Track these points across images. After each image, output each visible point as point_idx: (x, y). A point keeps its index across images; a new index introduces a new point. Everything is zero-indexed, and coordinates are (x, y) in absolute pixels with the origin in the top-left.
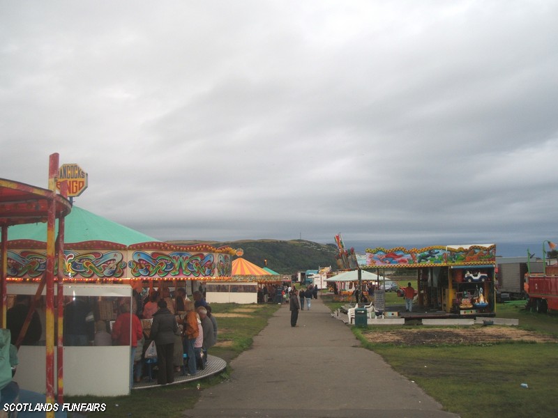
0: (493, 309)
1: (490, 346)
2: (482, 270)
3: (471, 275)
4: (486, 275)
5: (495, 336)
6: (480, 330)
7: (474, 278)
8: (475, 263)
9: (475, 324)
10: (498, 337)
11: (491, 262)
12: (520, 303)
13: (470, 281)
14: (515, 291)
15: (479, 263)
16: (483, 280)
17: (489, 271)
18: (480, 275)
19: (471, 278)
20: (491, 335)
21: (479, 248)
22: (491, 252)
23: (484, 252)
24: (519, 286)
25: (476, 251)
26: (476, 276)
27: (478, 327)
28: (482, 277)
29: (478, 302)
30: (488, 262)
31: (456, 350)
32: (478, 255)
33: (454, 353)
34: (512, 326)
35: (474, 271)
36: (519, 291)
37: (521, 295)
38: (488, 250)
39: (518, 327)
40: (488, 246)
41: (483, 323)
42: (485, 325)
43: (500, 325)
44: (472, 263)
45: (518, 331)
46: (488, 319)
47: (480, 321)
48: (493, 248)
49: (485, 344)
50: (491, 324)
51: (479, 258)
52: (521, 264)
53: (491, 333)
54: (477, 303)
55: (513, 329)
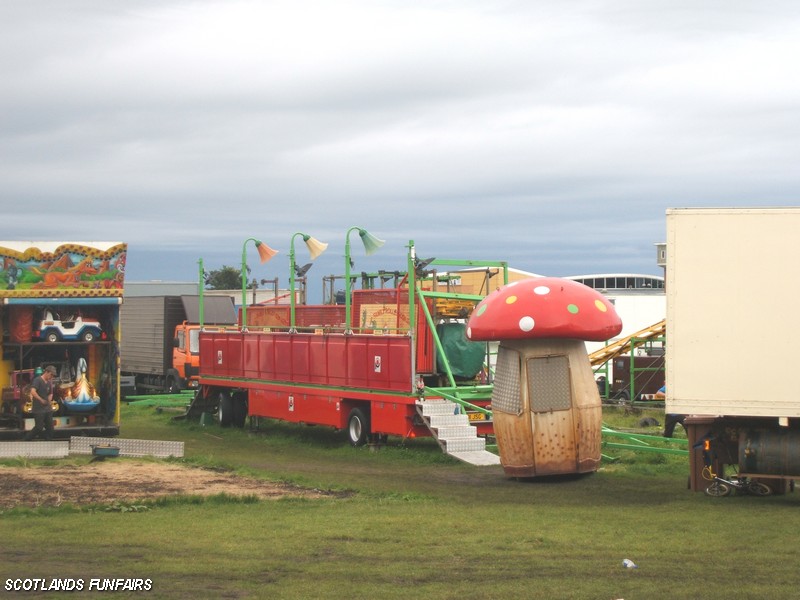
0: (112, 415)
1: (140, 510)
2: (88, 311)
3: (58, 324)
4: (96, 324)
5: (138, 486)
6: (90, 470)
7: (66, 332)
8: (71, 290)
9: (72, 456)
10: (145, 486)
11: (112, 290)
12: (168, 402)
13: (53, 339)
14: (147, 370)
15: (79, 291)
16: (89, 338)
17: (106, 314)
18: (79, 324)
19: (55, 331)
20: (126, 484)
21: (82, 252)
22: (112, 262)
23: (96, 263)
24: (160, 357)
25: (75, 259)
26: (70, 326)
27: (80, 464)
28: (86, 330)
29: (74, 396)
30: (104, 291)
31: (57, 522)
32: (79, 272)
33: (56, 530)
34: (171, 459)
35: (66, 313)
36: (160, 371)
37: (167, 380)
38: (105, 257)
39: (187, 461)
40: (104, 246)
41: (89, 451)
42: (99, 456)
43: (136, 458)
44: (62, 291)
45: (191, 473)
46: (103, 443)
47: (83, 445)
48: (120, 251)
49: (128, 506)
50: (112, 455)
51: (81, 278)
52: (167, 299)
53: (122, 478)
54: (69, 400)
55: (173, 467)
